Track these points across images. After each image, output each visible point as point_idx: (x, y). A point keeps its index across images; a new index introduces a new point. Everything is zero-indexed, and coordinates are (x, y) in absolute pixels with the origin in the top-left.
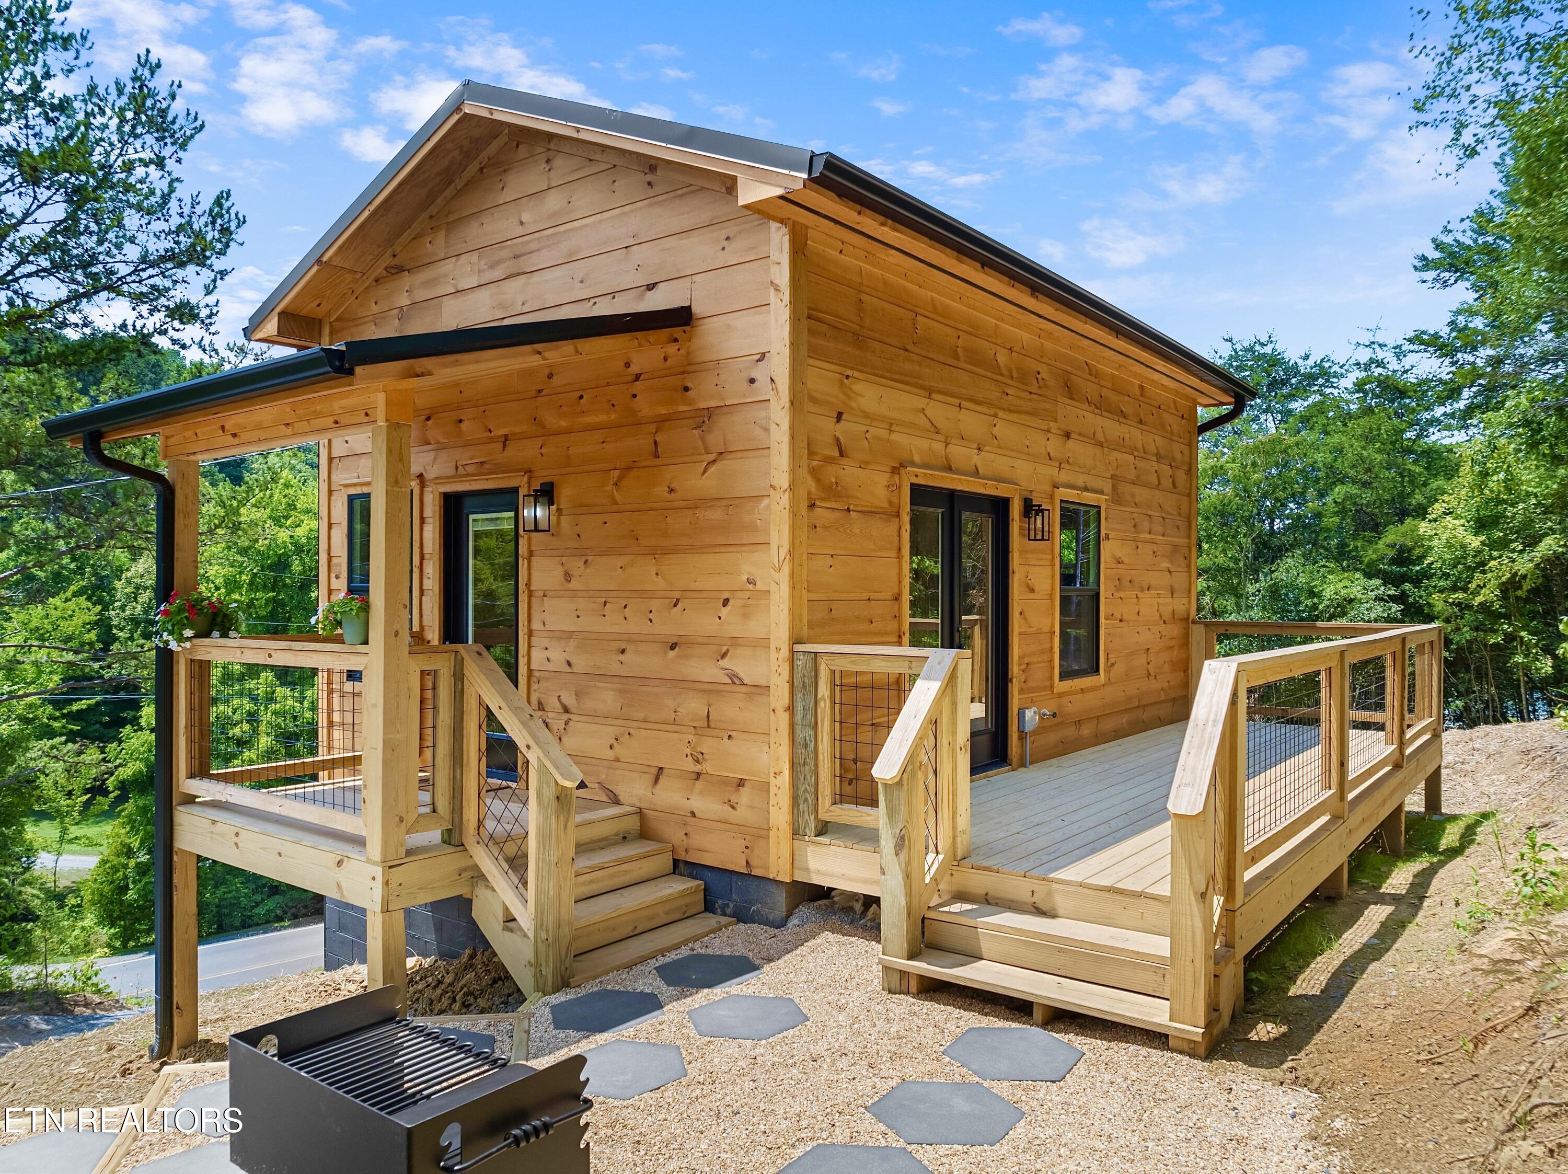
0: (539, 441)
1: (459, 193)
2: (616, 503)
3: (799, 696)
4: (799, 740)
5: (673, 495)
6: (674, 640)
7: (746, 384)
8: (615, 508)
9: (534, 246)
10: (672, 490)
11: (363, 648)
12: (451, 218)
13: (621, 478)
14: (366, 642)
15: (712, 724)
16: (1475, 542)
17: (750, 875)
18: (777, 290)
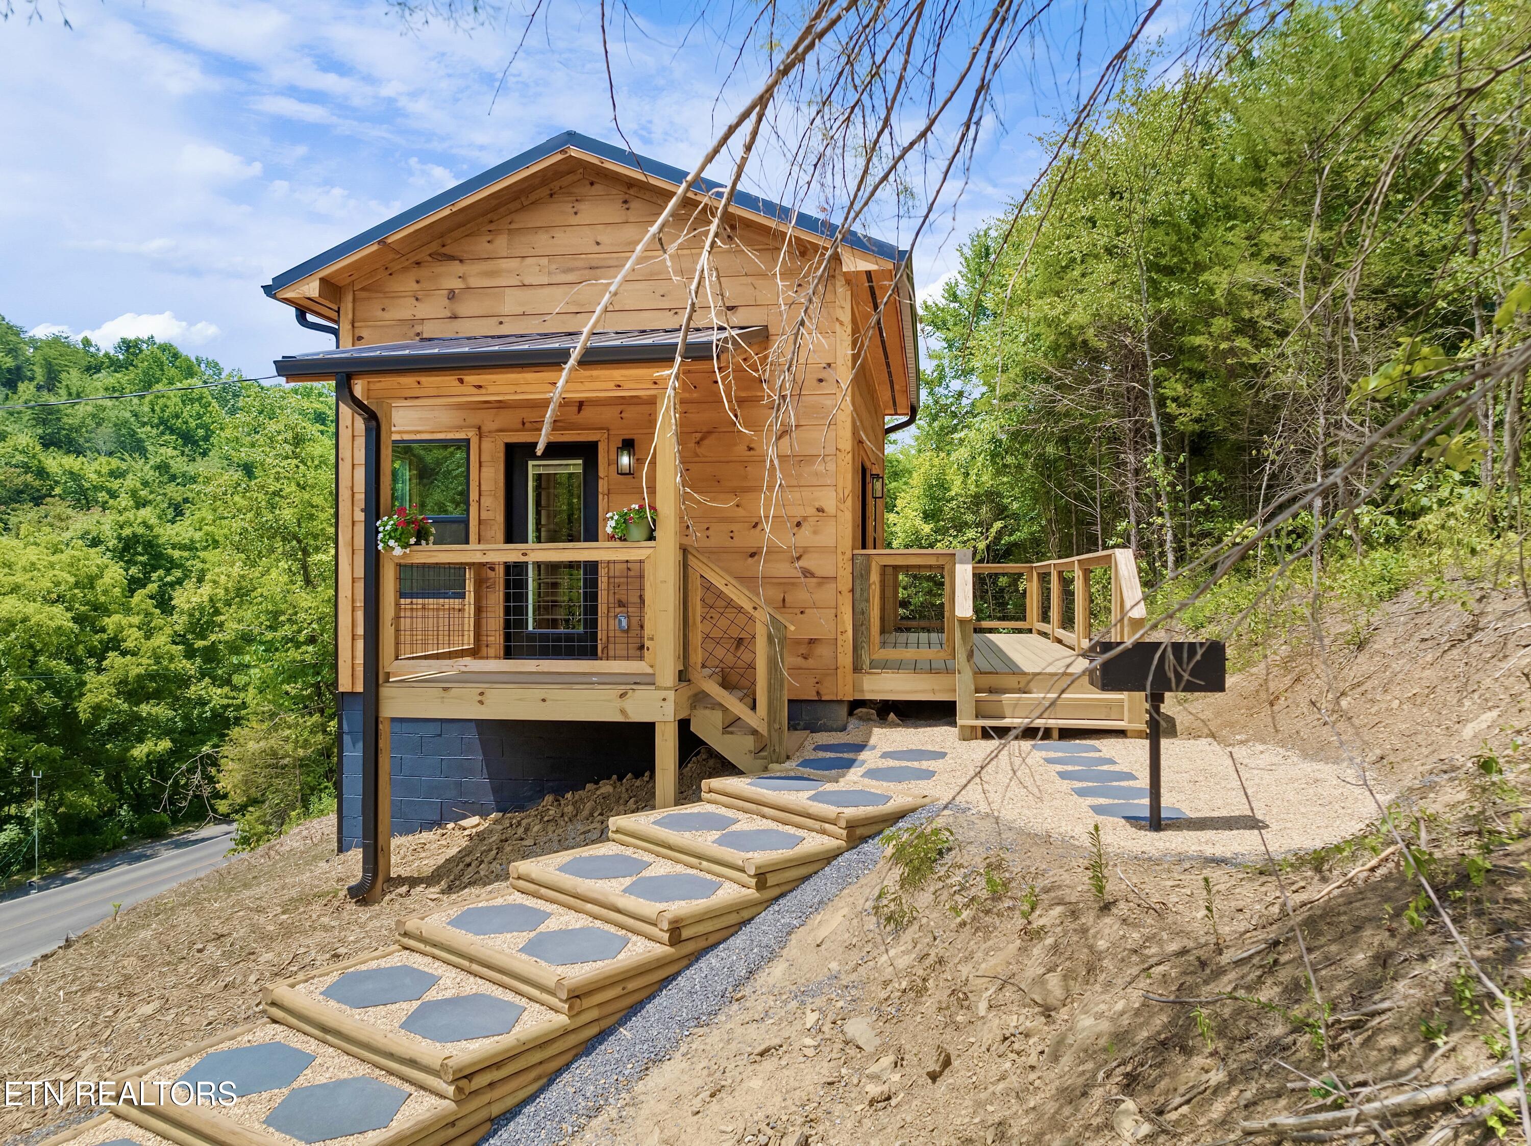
0: (620, 408)
1: (523, 208)
2: (697, 456)
3: (858, 582)
4: (858, 610)
5: (752, 452)
6: (753, 550)
7: (815, 382)
8: (697, 459)
9: (611, 263)
10: (750, 449)
11: (651, 544)
12: (513, 226)
13: (702, 439)
14: (651, 538)
15: (787, 605)
16: (927, 529)
17: (820, 701)
18: (841, 324)
